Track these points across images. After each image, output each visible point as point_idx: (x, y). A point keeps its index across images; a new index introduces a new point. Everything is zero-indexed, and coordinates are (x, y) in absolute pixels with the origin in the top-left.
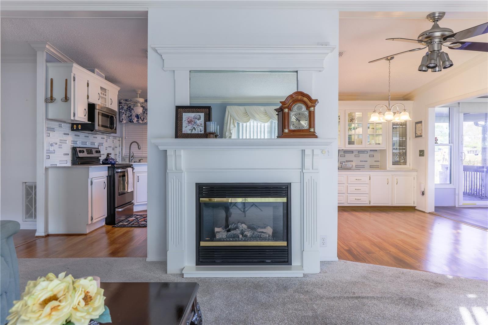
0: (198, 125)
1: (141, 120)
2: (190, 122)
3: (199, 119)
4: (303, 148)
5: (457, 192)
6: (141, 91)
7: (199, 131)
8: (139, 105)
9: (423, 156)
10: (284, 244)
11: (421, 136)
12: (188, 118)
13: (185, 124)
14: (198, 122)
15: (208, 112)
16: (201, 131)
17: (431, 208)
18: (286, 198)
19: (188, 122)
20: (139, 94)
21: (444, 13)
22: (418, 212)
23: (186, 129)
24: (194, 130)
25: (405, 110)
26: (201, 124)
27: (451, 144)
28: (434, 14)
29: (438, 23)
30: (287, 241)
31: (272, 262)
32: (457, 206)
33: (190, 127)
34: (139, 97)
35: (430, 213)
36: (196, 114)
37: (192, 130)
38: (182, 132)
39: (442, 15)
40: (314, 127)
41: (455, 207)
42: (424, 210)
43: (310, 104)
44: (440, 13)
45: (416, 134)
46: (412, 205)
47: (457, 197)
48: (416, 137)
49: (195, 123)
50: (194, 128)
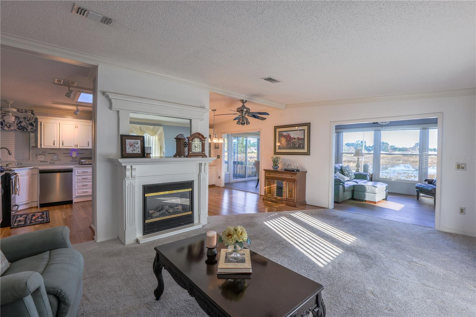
0: (137, 148)
1: (7, 127)
2: (131, 146)
3: (137, 144)
4: (200, 162)
5: (230, 176)
6: (13, 101)
7: (138, 151)
8: (11, 114)
9: (219, 158)
10: (190, 213)
11: (218, 148)
12: (130, 143)
13: (128, 147)
14: (137, 146)
15: (142, 140)
16: (139, 152)
17: (223, 185)
18: (191, 189)
19: (130, 145)
20: (11, 104)
21: (247, 101)
22: (216, 187)
23: (129, 150)
24: (134, 151)
25: (221, 138)
26: (138, 147)
27: (228, 152)
28: (243, 100)
29: (244, 104)
30: (192, 211)
31: (184, 224)
32: (230, 182)
33: (131, 149)
34: (11, 108)
35: (223, 187)
36: (135, 140)
37: (133, 151)
38: (126, 152)
39: (246, 101)
40: (205, 152)
41: (230, 183)
42: (220, 186)
43: (203, 139)
44: (245, 100)
45: (215, 146)
46: (214, 184)
47: (230, 178)
48: (215, 148)
49: (135, 146)
50: (134, 149)
